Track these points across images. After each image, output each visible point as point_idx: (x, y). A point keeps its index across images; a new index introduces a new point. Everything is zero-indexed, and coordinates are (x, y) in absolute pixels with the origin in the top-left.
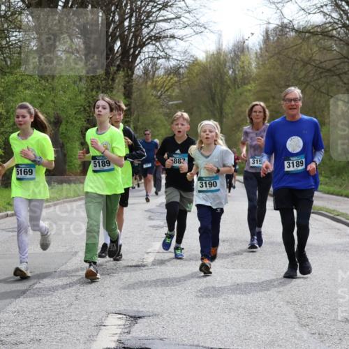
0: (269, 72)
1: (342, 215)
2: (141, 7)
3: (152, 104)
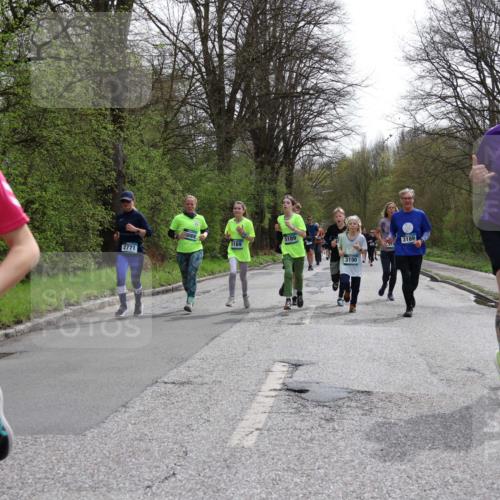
0: (404, 166)
1: (465, 283)
2: (300, 115)
3: (308, 193)
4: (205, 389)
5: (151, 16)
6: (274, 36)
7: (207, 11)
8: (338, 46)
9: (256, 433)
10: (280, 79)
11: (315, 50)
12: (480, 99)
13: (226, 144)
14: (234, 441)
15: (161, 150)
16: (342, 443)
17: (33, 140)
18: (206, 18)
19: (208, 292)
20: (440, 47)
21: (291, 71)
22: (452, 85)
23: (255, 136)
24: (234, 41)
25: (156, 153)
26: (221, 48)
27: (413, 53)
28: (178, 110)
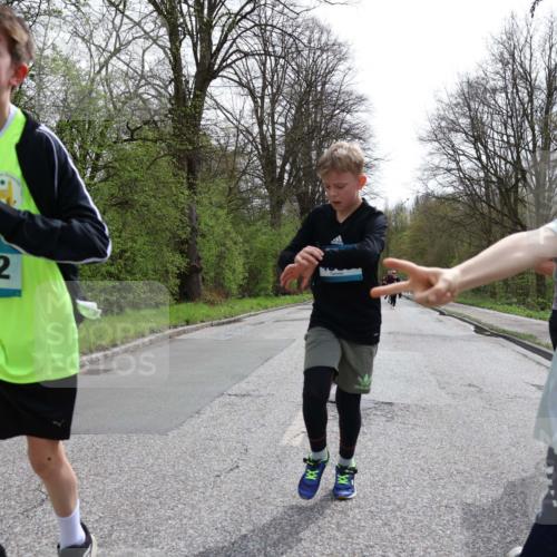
0: (419, 224)
4: (261, 400)
5: (218, 106)
6: (315, 121)
7: (263, 102)
8: (366, 129)
9: (302, 435)
11: (348, 132)
12: (477, 171)
13: (277, 205)
14: (284, 442)
15: (226, 210)
16: (370, 443)
17: (127, 202)
18: (262, 107)
19: (262, 323)
20: (446, 131)
22: (455, 160)
23: (300, 200)
25: (222, 213)
26: (274, 130)
27: (425, 135)
28: (240, 179)
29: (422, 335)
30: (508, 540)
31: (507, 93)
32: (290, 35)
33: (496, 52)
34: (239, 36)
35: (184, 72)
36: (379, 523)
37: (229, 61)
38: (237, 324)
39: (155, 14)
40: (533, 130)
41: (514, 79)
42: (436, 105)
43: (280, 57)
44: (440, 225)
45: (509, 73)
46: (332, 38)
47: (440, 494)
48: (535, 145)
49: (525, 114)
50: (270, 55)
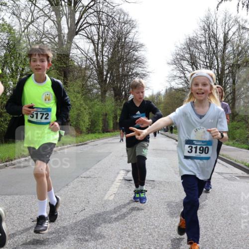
4: (96, 179)
5: (78, 47)
6: (121, 55)
7: (98, 46)
8: (144, 59)
9: (114, 195)
10: (123, 70)
11: (136, 60)
13: (104, 92)
14: (106, 198)
15: (81, 95)
18: (98, 48)
19: (97, 145)
20: (179, 60)
21: (127, 67)
22: (183, 73)
23: (114, 90)
24: (107, 56)
25: (79, 96)
26: (103, 58)
27: (170, 62)
28: (87, 80)
29: (167, 150)
30: (204, 240)
31: (206, 44)
32: (110, 16)
33: (202, 25)
34: (88, 16)
35: (63, 32)
36: (147, 234)
37: (83, 27)
38: (86, 145)
39: (50, 6)
40: (217, 60)
41: (210, 38)
42: (175, 48)
43: (106, 26)
44: (177, 102)
45: (207, 35)
46: (129, 18)
47: (175, 221)
48: (218, 66)
49: (214, 53)
50: (102, 25)
